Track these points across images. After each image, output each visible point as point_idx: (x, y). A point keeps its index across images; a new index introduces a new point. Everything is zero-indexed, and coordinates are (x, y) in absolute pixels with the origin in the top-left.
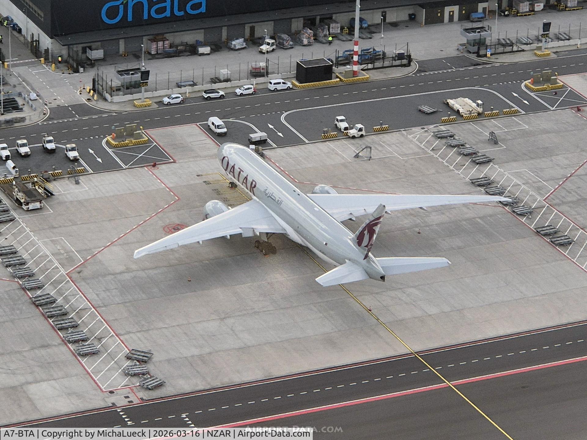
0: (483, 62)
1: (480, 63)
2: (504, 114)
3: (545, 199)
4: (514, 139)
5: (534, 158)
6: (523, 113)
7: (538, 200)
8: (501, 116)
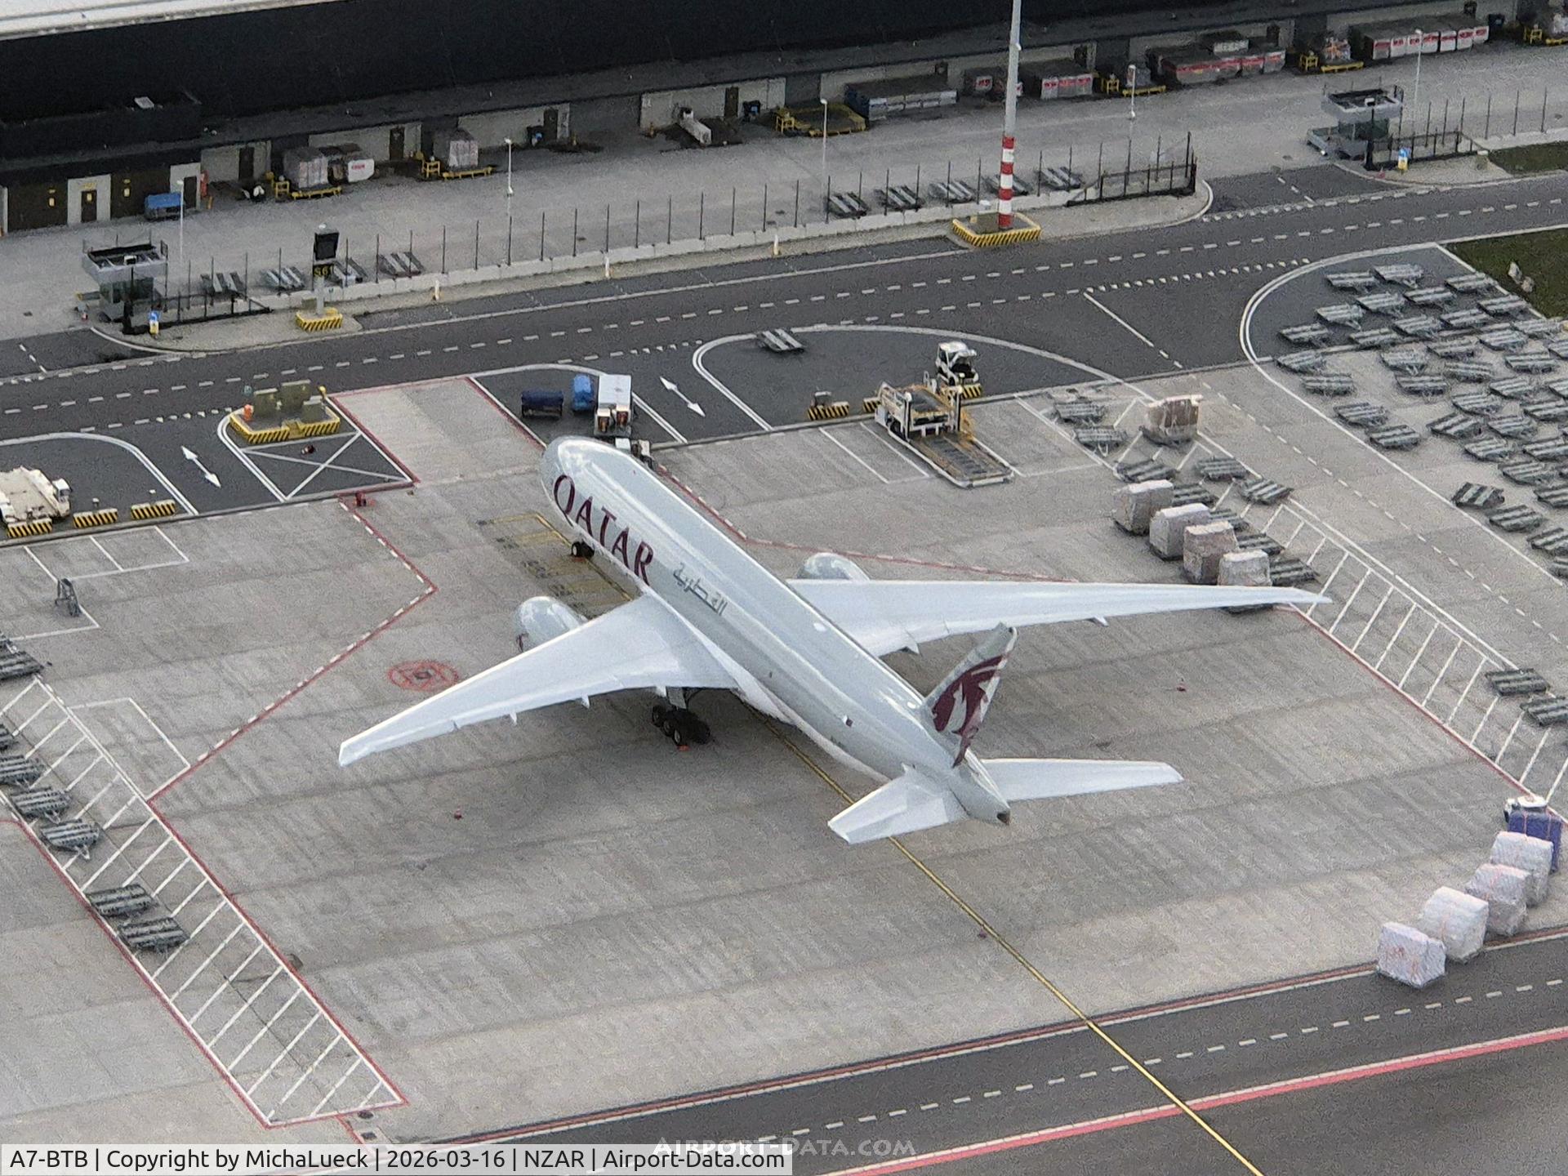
0: (133, 350)
1: (124, 353)
2: (135, 519)
3: (152, 799)
4: (132, 598)
5: (170, 663)
6: (191, 514)
7: (134, 799)
8: (124, 525)
